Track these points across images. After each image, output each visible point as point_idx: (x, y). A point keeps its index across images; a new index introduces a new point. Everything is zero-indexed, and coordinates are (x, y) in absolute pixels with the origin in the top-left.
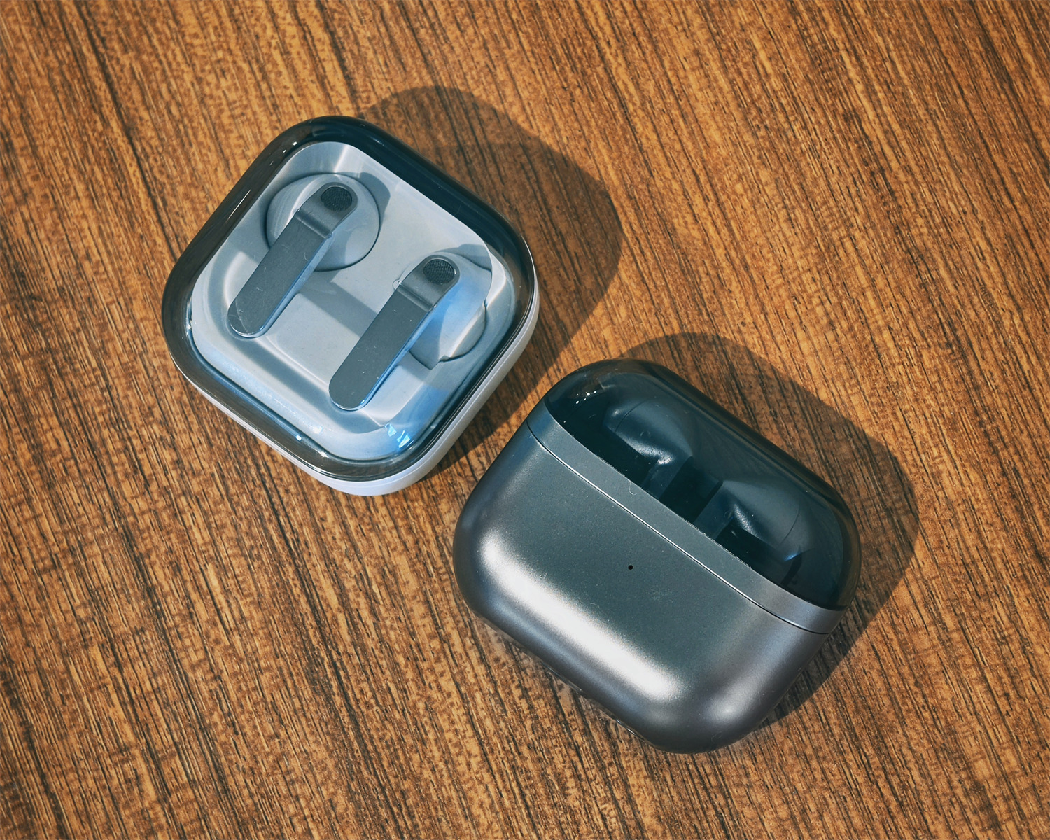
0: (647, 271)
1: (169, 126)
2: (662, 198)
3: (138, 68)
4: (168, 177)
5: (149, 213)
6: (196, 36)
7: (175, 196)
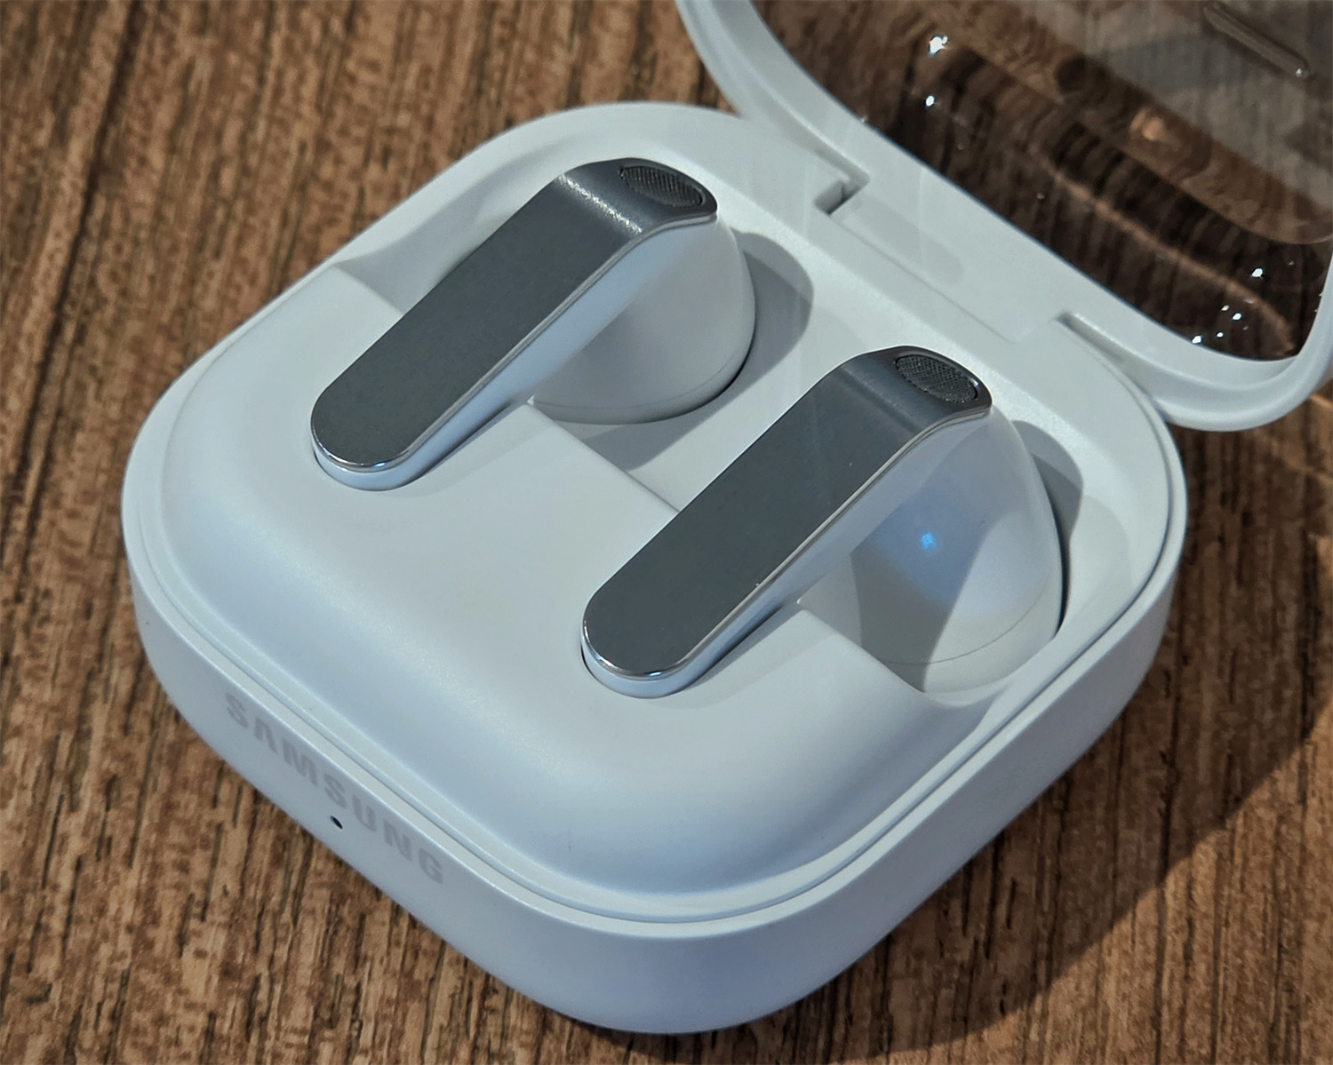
0: (1177, 1004)
1: (195, 200)
2: (1303, 861)
3: (203, 70)
4: (124, 293)
5: (30, 341)
6: (374, 66)
7: (111, 334)
